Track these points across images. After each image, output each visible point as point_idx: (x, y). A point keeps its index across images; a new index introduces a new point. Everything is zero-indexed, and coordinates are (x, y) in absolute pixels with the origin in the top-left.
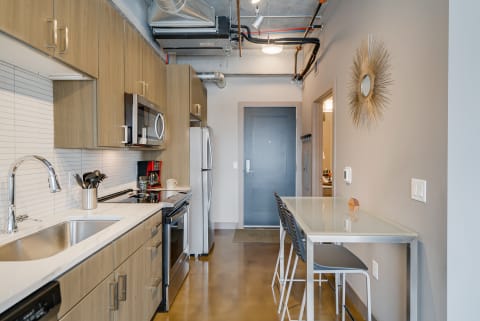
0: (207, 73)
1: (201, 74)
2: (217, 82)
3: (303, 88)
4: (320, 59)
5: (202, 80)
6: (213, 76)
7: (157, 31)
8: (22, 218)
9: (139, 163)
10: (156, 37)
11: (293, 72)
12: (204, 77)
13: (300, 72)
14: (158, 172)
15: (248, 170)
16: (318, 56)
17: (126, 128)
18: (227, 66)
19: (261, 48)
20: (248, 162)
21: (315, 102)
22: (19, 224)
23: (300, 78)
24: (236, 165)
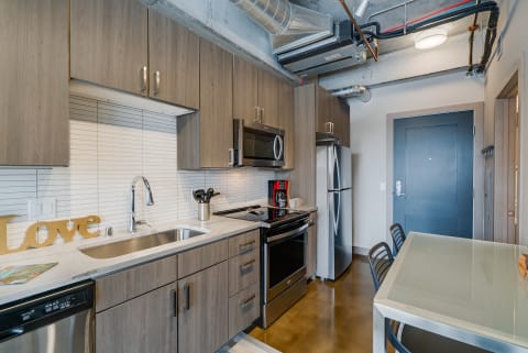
0: (345, 89)
1: (338, 90)
2: (356, 96)
3: (486, 83)
4: (504, 33)
5: (339, 97)
6: (351, 91)
7: (282, 57)
8: (139, 223)
9: (270, 182)
10: (283, 63)
11: (467, 64)
12: (342, 93)
13: (477, 60)
14: (285, 191)
15: (399, 194)
16: (500, 28)
17: (232, 150)
18: (371, 77)
19: (413, 45)
20: (399, 183)
21: (499, 97)
22: (138, 226)
23: (482, 68)
24: (383, 186)
